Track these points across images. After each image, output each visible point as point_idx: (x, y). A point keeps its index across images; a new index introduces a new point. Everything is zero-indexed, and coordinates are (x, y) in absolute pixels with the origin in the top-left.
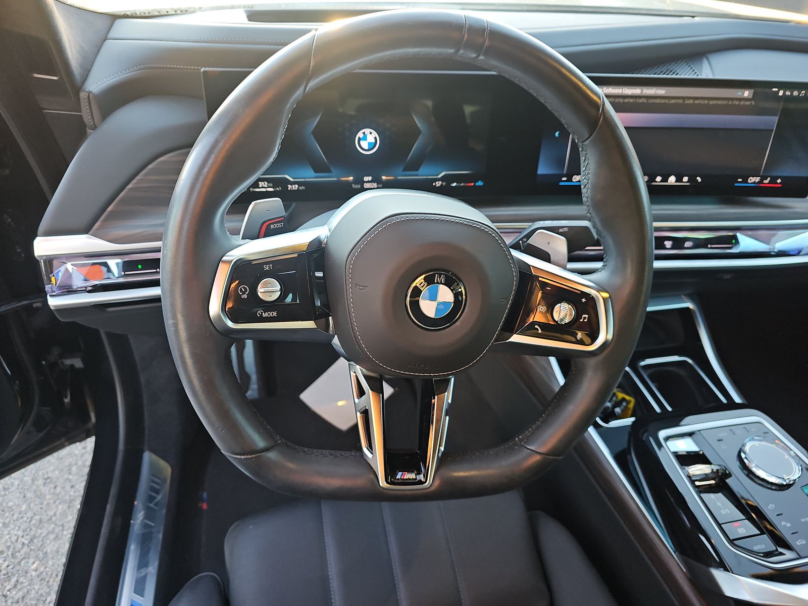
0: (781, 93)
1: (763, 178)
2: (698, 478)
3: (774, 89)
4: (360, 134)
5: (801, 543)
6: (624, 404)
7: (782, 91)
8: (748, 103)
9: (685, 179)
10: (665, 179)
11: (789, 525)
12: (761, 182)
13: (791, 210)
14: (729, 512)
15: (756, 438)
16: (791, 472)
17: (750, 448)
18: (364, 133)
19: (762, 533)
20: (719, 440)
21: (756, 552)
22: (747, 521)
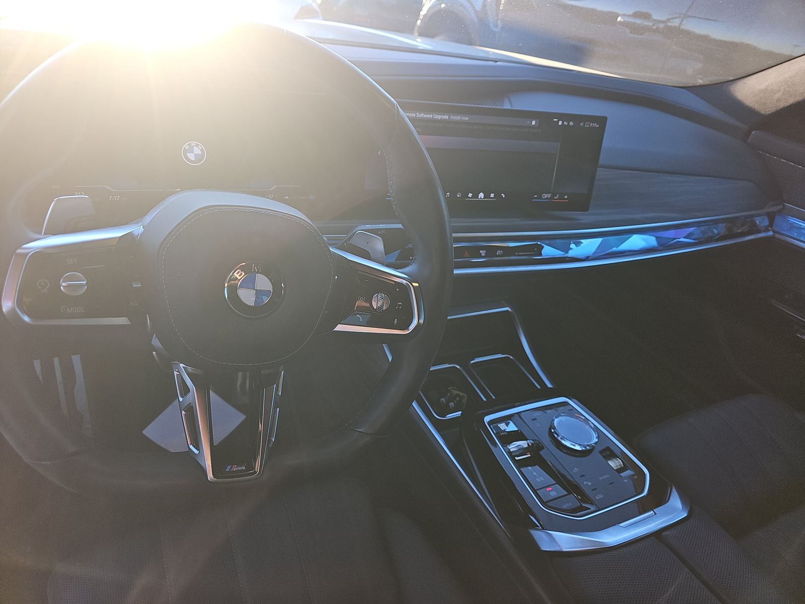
0: (560, 123)
1: (554, 195)
2: (518, 453)
3: (555, 120)
4: (186, 146)
5: (600, 497)
6: (458, 399)
7: (561, 122)
8: (536, 131)
9: (492, 195)
10: (476, 195)
11: (590, 484)
12: (552, 198)
13: (579, 221)
14: (543, 479)
15: (562, 414)
16: (591, 440)
17: (559, 423)
18: (190, 145)
19: (569, 493)
20: (533, 420)
21: (566, 510)
22: (557, 485)
